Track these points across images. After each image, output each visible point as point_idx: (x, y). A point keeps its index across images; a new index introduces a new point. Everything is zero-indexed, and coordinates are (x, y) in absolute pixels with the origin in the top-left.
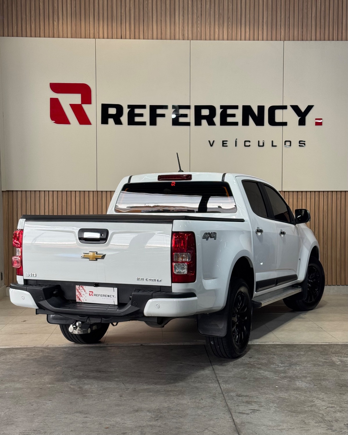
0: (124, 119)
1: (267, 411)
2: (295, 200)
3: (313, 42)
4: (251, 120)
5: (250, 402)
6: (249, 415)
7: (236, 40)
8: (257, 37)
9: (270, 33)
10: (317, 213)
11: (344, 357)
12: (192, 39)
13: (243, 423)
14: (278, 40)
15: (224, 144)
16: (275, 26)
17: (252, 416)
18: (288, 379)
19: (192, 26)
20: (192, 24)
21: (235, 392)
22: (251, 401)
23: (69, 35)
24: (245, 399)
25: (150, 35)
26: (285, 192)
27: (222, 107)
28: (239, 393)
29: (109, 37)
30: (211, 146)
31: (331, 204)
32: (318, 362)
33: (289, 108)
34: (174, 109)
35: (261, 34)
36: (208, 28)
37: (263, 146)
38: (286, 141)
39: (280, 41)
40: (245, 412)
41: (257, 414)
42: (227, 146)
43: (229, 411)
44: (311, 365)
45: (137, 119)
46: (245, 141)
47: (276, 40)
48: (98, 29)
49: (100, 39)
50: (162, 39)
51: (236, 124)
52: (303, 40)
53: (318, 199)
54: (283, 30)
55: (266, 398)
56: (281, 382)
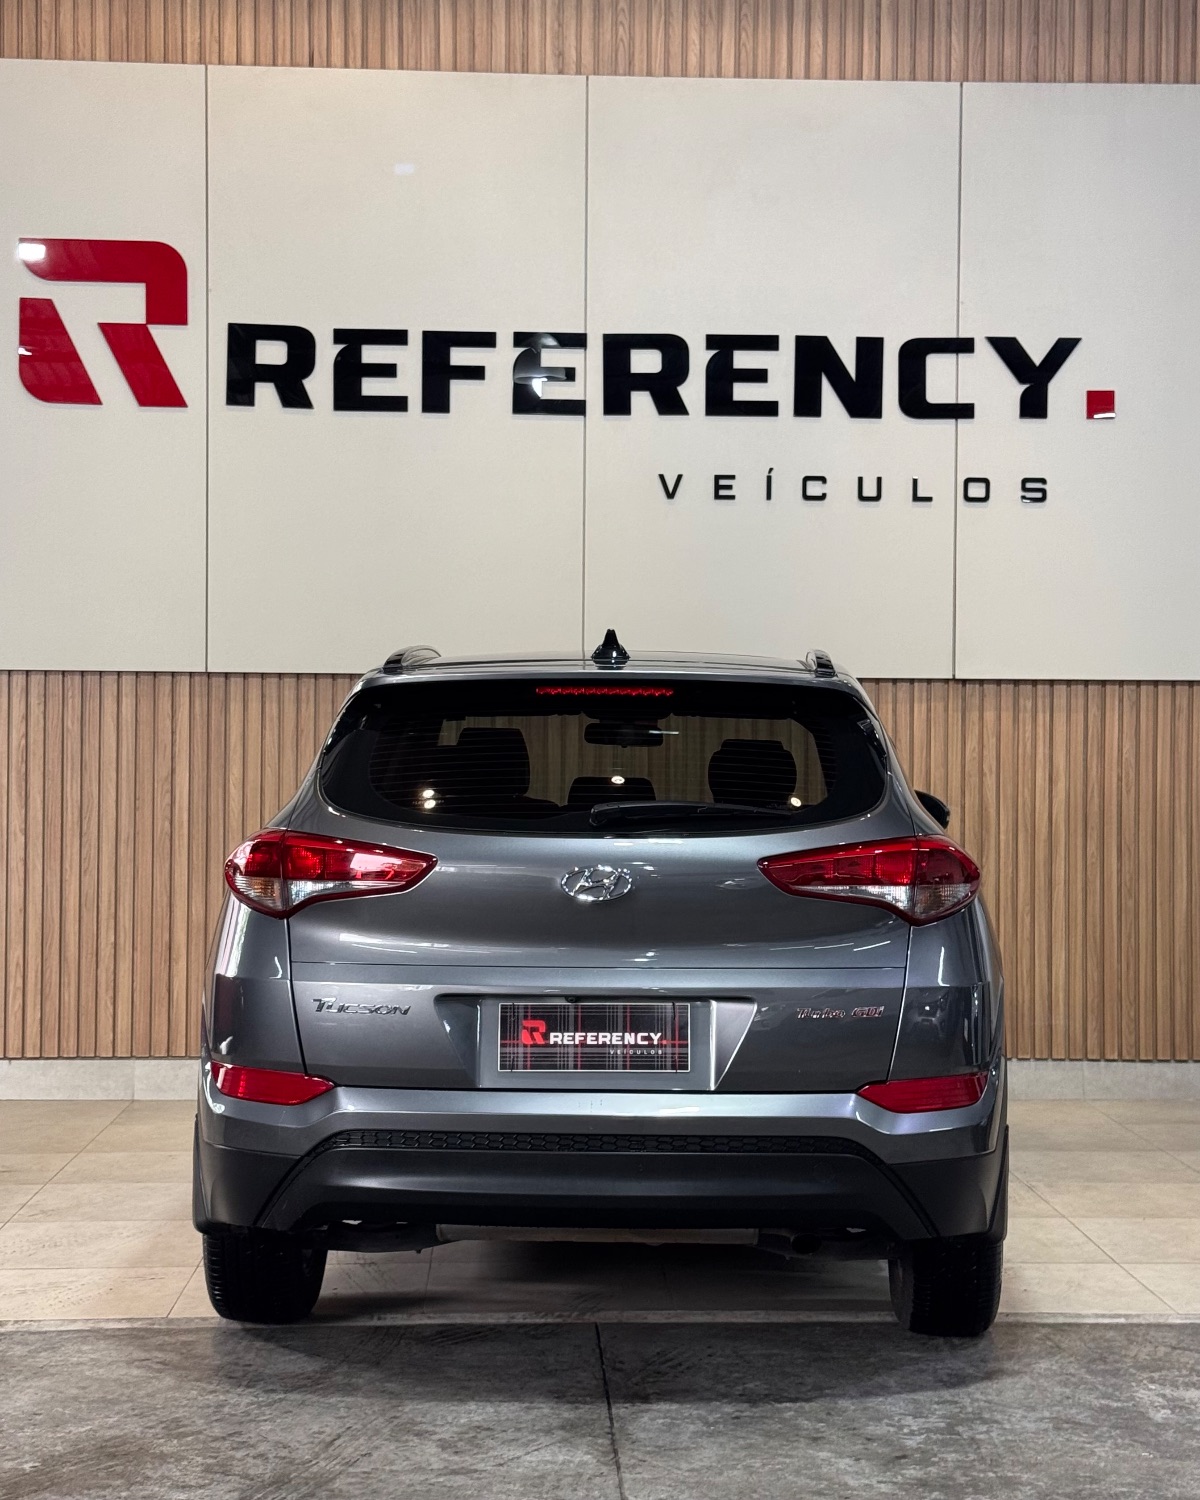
0: (320, 383)
2: (1007, 717)
3: (1078, 89)
4: (829, 396)
7: (772, 76)
8: (856, 68)
9: (905, 52)
10: (1095, 769)
11: (1187, 1386)
12: (594, 74)
14: (939, 80)
15: (722, 487)
16: (926, 23)
19: (595, 19)
20: (595, 12)
23: (101, 49)
25: (426, 52)
26: (964, 682)
27: (712, 341)
29: (262, 59)
30: (670, 495)
31: (1151, 733)
33: (983, 349)
34: (522, 350)
35: (871, 55)
36: (658, 29)
37: (877, 498)
38: (968, 481)
39: (944, 84)
42: (732, 497)
45: (371, 387)
46: (806, 479)
47: (931, 79)
48: (216, 26)
49: (223, 64)
50: (474, 71)
51: (769, 409)
52: (1036, 80)
53: (1098, 714)
54: (958, 41)
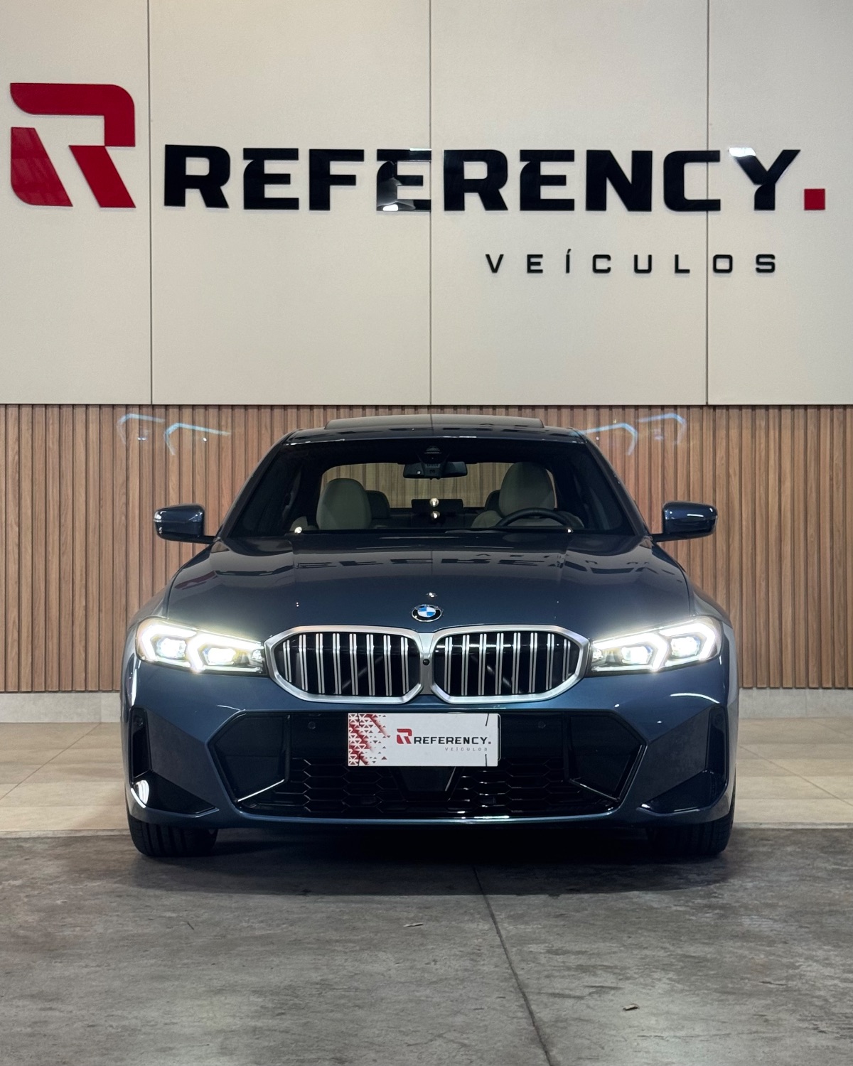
1: (644, 991)
5: (591, 969)
6: (582, 1002)
13: (562, 1021)
17: (592, 1003)
18: (717, 911)
21: (544, 942)
22: (593, 966)
24: (573, 961)
26: (714, 407)
28: (558, 945)
32: (814, 871)
40: (571, 993)
41: (613, 998)
43: (521, 989)
44: (792, 878)
55: (642, 958)
56: (694, 918)
